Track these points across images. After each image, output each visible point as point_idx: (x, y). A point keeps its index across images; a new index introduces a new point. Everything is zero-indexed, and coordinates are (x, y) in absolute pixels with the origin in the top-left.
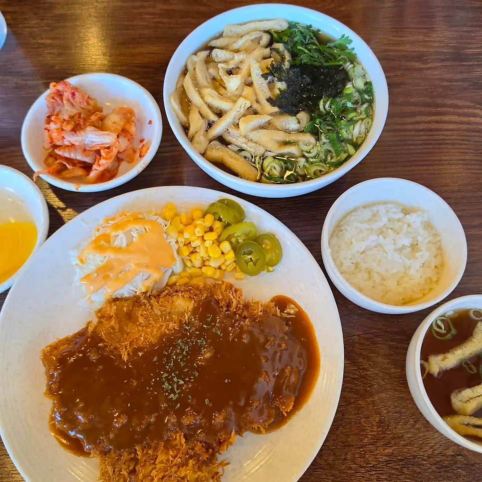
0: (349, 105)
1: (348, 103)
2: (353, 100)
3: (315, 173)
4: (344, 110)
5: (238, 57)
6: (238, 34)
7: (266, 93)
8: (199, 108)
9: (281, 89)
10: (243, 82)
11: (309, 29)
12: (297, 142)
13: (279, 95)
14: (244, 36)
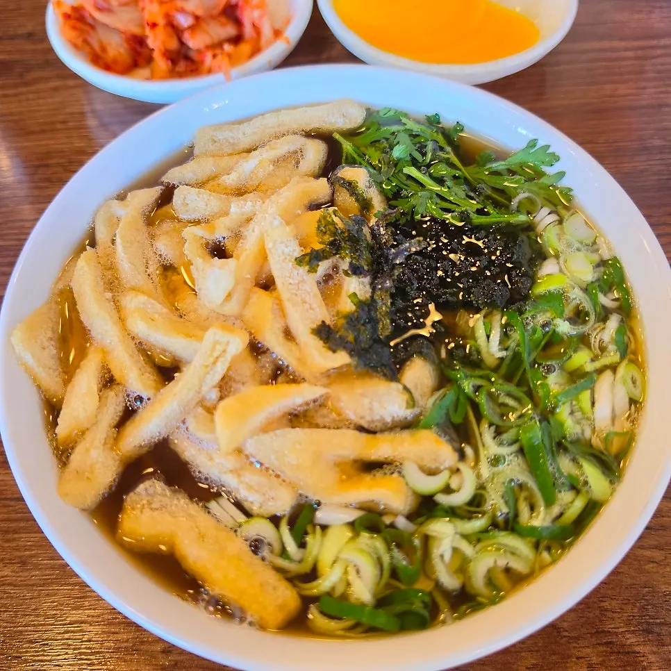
0: (564, 327)
1: (559, 321)
2: (569, 311)
3: (490, 581)
4: (550, 344)
5: (238, 208)
6: (234, 144)
7: (311, 311)
8: (105, 352)
9: (359, 296)
10: (249, 276)
11: (433, 126)
12: (398, 464)
13: (353, 314)
14: (254, 150)
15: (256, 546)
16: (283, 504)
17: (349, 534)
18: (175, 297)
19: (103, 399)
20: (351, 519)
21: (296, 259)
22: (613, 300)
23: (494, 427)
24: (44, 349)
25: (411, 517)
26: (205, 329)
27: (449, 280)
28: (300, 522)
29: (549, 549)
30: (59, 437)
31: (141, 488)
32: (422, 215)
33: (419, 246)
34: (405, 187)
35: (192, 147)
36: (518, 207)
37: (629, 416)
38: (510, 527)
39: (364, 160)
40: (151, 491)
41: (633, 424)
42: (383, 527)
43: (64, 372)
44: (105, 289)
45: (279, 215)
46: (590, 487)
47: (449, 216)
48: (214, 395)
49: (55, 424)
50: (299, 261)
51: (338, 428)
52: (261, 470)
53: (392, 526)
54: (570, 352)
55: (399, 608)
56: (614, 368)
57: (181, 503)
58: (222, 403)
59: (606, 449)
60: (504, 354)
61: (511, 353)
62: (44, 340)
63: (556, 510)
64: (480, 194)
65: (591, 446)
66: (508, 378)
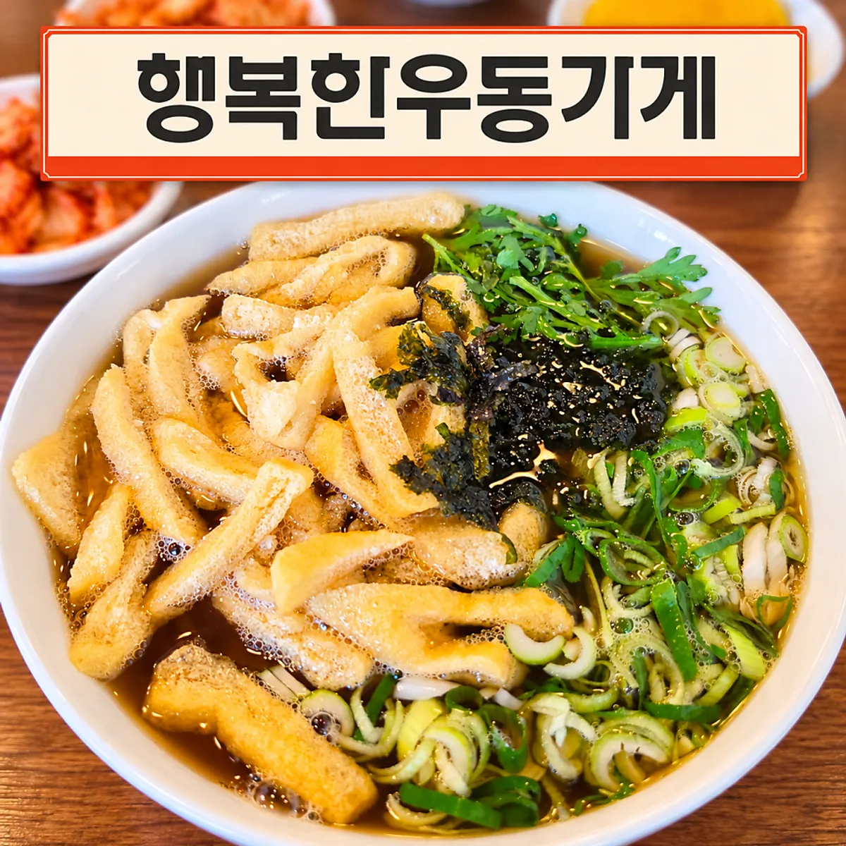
0: (704, 469)
1: (698, 462)
2: (711, 452)
3: (615, 769)
4: (688, 486)
5: (304, 323)
6: (298, 246)
7: (390, 445)
8: (133, 491)
9: (449, 428)
10: (314, 402)
11: (548, 229)
12: (499, 628)
13: (442, 449)
14: (324, 253)
15: (320, 724)
16: (355, 674)
17: (439, 711)
18: (222, 427)
19: (129, 548)
20: (440, 694)
21: (370, 382)
22: (766, 441)
23: (619, 586)
24: (55, 484)
25: (514, 691)
26: (259, 464)
27: (562, 413)
28: (377, 696)
29: (689, 734)
30: (71, 592)
31: (175, 655)
32: (530, 334)
33: (526, 370)
34: (511, 300)
35: (247, 249)
36: (649, 328)
37: (788, 578)
38: (640, 706)
39: (461, 267)
40: (189, 658)
41: (793, 589)
42: (481, 703)
43: (79, 514)
44: (134, 415)
45: (352, 330)
46: (739, 660)
47: (563, 336)
48: (271, 544)
49: (66, 576)
50: (376, 384)
51: (424, 584)
52: (328, 634)
53: (492, 701)
54: (712, 499)
55: (500, 800)
56: (767, 521)
57: (226, 672)
58: (280, 553)
59: (759, 617)
60: (631, 501)
61: (640, 500)
62: (55, 474)
63: (697, 687)
64: (604, 311)
65: (740, 613)
66: (636, 530)
